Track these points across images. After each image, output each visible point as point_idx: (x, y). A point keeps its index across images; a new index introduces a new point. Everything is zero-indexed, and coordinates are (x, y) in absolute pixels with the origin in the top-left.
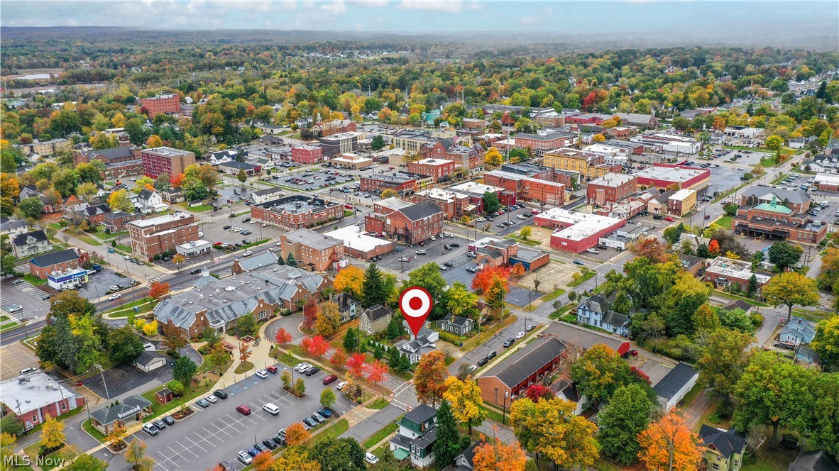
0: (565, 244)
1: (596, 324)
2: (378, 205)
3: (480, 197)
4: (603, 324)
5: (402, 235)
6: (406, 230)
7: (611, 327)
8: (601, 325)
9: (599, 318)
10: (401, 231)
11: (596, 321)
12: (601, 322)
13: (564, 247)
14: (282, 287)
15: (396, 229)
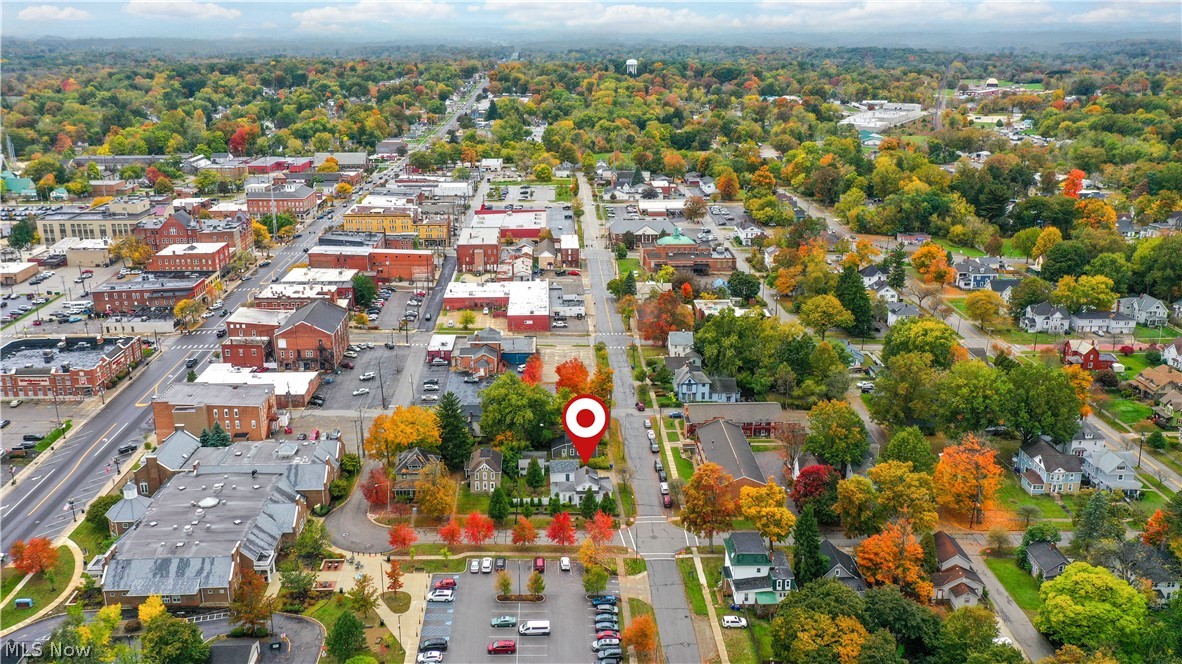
0: (530, 322)
1: (703, 398)
2: (235, 324)
3: (349, 286)
4: (713, 395)
5: (312, 360)
6: (322, 349)
7: (724, 396)
8: (710, 398)
9: (706, 389)
10: (309, 354)
11: (703, 394)
12: (710, 394)
13: (529, 327)
14: (289, 473)
15: (299, 352)
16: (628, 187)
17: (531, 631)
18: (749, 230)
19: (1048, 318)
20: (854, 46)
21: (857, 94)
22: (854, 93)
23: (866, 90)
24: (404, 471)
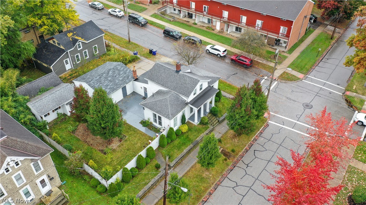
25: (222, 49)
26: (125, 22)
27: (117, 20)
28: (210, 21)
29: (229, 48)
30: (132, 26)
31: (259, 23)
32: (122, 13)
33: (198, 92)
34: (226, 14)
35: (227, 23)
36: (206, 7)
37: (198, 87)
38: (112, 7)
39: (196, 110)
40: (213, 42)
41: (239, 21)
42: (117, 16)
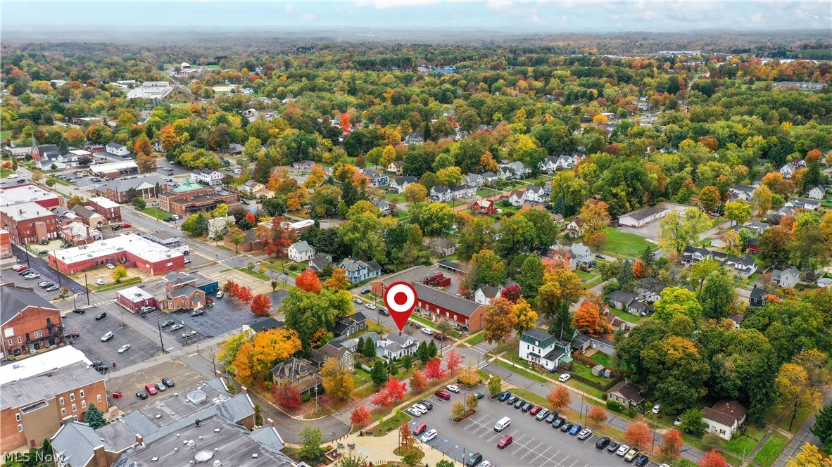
0: (169, 264)
4: (369, 274)
5: (42, 339)
6: (50, 327)
10: (38, 335)
13: (171, 268)
14: (221, 412)
15: (27, 335)
16: (62, 158)
17: (504, 426)
18: (213, 174)
19: (444, 194)
20: (62, 42)
21: (110, 77)
22: (108, 76)
23: (115, 73)
24: (298, 376)
25: (430, 330)
26: (376, 313)
27: (371, 311)
28: (430, 314)
29: (434, 330)
30: (380, 315)
31: (455, 316)
32: (374, 307)
33: (408, 345)
34: (438, 311)
35: (439, 316)
36: (427, 306)
37: (408, 342)
38: (368, 303)
39: (406, 351)
40: (425, 326)
41: (445, 315)
42: (371, 309)
